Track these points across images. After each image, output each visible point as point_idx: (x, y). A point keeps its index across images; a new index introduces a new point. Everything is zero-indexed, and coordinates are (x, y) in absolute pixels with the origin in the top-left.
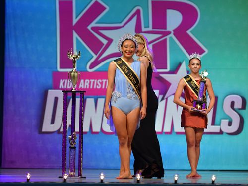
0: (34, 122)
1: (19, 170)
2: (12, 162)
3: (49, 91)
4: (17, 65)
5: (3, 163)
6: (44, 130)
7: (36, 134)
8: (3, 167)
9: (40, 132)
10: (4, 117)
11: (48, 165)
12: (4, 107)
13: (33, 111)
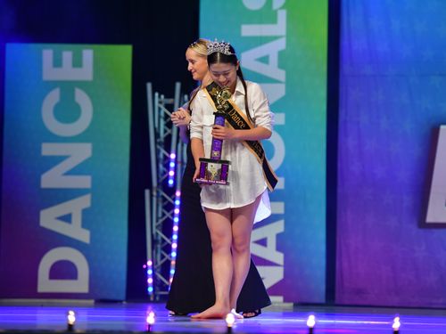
0: (408, 201)
1: (375, 310)
2: (359, 292)
3: (442, 127)
4: (368, 70)
5: (337, 295)
6: (430, 219)
7: (413, 228)
8: (337, 302)
9: (423, 224)
10: (339, 190)
11: (441, 301)
12: (339, 165)
13: (405, 175)
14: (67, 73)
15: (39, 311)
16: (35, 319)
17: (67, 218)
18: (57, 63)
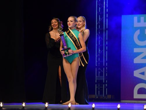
14: (142, 24)
15: (134, 105)
16: (133, 107)
17: (143, 73)
18: (139, 21)
